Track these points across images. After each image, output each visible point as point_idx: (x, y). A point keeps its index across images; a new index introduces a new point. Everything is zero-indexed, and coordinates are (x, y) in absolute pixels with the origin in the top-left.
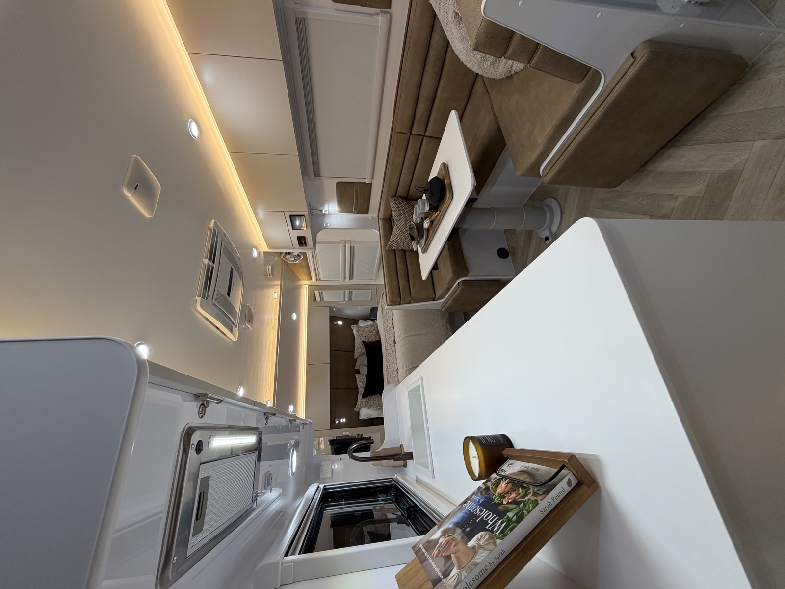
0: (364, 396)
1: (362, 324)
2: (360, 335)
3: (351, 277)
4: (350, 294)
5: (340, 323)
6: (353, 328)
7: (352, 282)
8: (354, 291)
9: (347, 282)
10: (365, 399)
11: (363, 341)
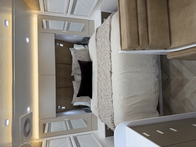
0: (78, 96)
1: (76, 47)
2: (76, 56)
3: (72, 12)
4: (69, 24)
5: (62, 45)
6: (71, 50)
7: (72, 16)
8: (72, 23)
9: (69, 15)
10: (79, 97)
11: (78, 61)
